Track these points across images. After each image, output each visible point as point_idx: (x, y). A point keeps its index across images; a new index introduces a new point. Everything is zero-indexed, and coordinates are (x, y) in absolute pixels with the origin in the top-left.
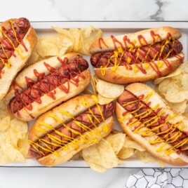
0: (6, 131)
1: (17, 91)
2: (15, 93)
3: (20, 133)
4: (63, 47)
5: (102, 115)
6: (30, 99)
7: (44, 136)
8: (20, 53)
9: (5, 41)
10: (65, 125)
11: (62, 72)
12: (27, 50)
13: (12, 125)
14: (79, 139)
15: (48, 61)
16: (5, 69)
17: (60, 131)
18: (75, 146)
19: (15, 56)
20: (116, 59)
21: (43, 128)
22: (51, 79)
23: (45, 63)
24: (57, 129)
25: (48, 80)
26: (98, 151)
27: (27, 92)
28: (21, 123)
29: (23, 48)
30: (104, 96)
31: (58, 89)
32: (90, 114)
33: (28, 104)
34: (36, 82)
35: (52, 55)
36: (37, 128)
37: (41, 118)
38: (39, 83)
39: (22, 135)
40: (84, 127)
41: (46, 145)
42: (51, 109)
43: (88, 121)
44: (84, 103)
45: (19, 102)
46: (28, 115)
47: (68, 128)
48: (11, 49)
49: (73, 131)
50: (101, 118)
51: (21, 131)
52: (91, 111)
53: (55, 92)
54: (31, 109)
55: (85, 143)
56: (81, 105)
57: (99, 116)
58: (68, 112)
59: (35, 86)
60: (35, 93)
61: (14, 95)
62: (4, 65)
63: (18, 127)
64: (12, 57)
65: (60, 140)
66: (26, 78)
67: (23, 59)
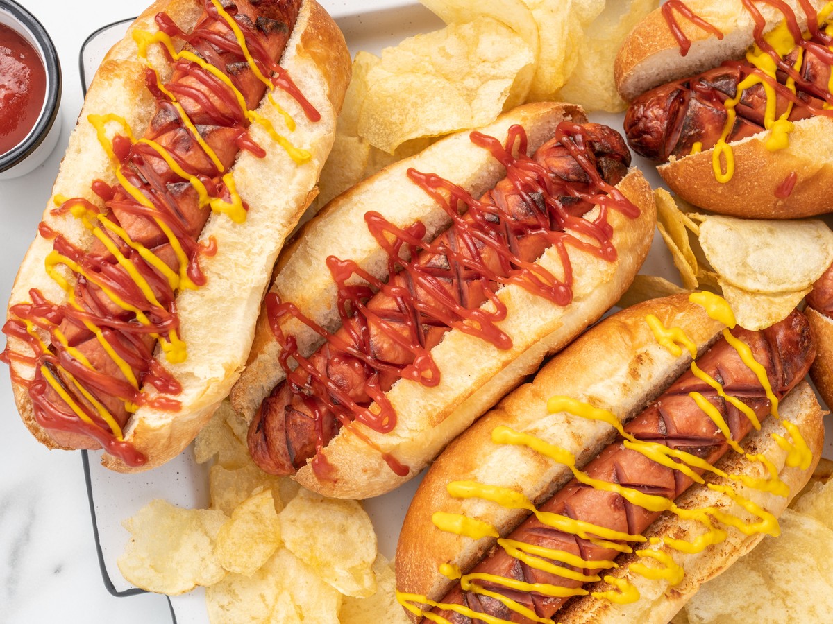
0: (263, 572)
1: (291, 344)
2: (283, 361)
3: (340, 570)
4: (484, 79)
5: (765, 382)
6: (369, 371)
7: (485, 557)
8: (284, 133)
9: (191, 81)
10: (582, 478)
11: (512, 204)
12: (313, 115)
13: (291, 536)
14: (681, 534)
15: (425, 163)
16: (217, 229)
17: (566, 512)
18: (669, 575)
19: (259, 153)
20: (769, 90)
21: (480, 509)
22: (462, 246)
23: (411, 174)
24: (544, 503)
25: (448, 254)
26: (769, 580)
27: (349, 340)
28: (336, 517)
29: (294, 108)
30: (750, 285)
31: (511, 292)
32: (706, 390)
33: (365, 404)
34: (388, 280)
35: (435, 129)
36: (439, 519)
37: (449, 463)
38: (401, 283)
39: (356, 574)
40: (689, 463)
41: (510, 603)
42: (497, 406)
43: (704, 430)
44: (664, 335)
45: (311, 401)
46: (375, 461)
47: (604, 487)
48: (235, 121)
49: (632, 495)
50: (763, 400)
51: (346, 556)
52: (706, 378)
53: (503, 311)
54: (388, 422)
55: (711, 548)
56: (654, 350)
57: (752, 393)
58: (593, 401)
59: (386, 303)
60: (395, 337)
61: (277, 374)
62: (208, 211)
63: (326, 539)
64: (246, 161)
65: (576, 561)
66: (332, 263)
67: (301, 162)
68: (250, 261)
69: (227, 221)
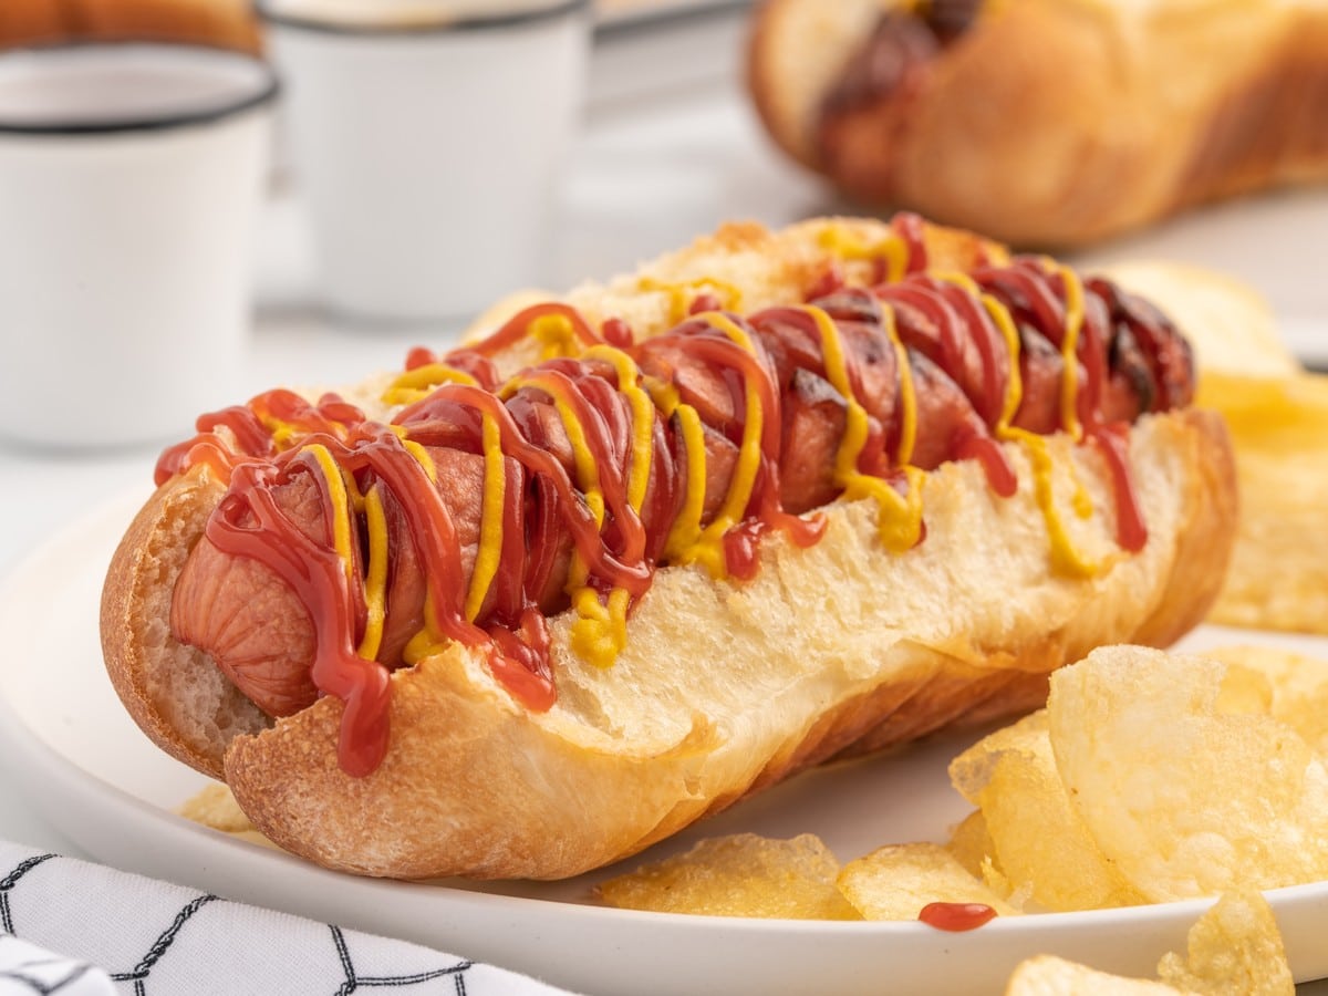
68: (859, 622)
69: (870, 518)
